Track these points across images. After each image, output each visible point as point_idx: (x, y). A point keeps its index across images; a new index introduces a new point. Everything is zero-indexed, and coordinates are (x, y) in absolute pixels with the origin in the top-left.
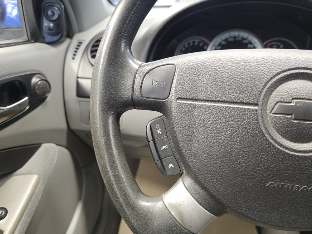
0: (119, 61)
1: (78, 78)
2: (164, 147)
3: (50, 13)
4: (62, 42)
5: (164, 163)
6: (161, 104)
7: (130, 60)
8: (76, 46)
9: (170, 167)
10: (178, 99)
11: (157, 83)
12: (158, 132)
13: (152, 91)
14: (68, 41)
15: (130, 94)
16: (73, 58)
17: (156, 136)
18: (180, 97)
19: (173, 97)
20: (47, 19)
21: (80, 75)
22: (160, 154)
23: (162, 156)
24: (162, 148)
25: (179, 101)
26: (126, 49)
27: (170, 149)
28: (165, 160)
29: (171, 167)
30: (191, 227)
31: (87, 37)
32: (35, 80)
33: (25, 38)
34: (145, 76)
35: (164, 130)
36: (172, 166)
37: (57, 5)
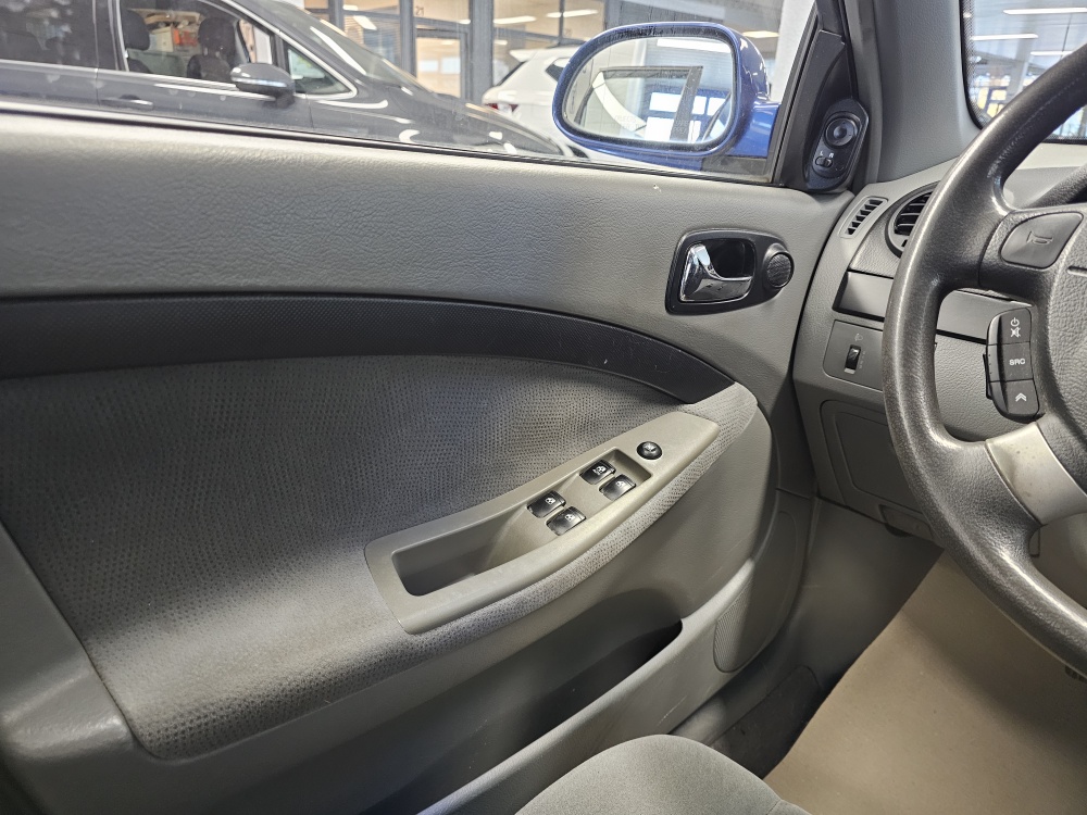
0: (977, 198)
1: (849, 270)
2: (1019, 361)
3: (836, 132)
4: (837, 195)
5: (1009, 390)
6: (1035, 276)
7: (994, 199)
8: (862, 208)
9: (1018, 398)
10: (1071, 268)
11: (1036, 239)
12: (1014, 332)
13: (1022, 251)
14: (848, 196)
15: (978, 253)
16: (851, 231)
17: (1005, 339)
18: (1076, 265)
19: (1062, 265)
20: (826, 143)
21: (853, 267)
22: (1006, 371)
23: (1008, 376)
24: (1012, 362)
25: (1074, 273)
26: (995, 175)
27: (1028, 366)
28: (1010, 387)
29: (1021, 399)
30: (1029, 495)
31: (895, 192)
32: (770, 252)
33: (769, 176)
34: (1016, 226)
35: (1027, 330)
36: (1024, 398)
37: (855, 117)
